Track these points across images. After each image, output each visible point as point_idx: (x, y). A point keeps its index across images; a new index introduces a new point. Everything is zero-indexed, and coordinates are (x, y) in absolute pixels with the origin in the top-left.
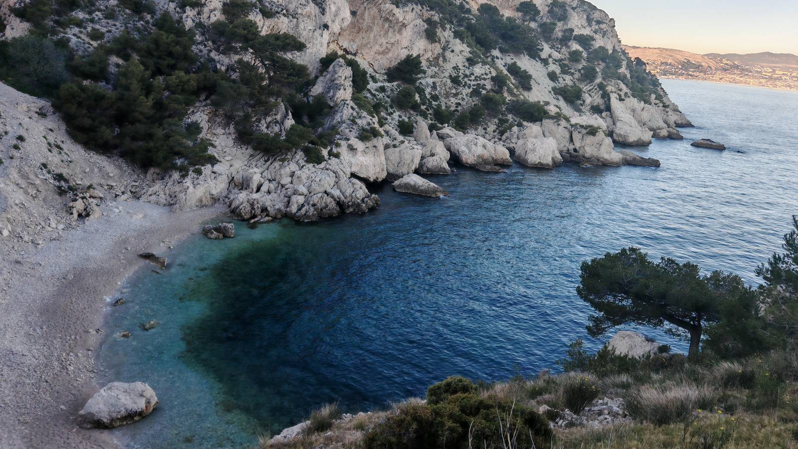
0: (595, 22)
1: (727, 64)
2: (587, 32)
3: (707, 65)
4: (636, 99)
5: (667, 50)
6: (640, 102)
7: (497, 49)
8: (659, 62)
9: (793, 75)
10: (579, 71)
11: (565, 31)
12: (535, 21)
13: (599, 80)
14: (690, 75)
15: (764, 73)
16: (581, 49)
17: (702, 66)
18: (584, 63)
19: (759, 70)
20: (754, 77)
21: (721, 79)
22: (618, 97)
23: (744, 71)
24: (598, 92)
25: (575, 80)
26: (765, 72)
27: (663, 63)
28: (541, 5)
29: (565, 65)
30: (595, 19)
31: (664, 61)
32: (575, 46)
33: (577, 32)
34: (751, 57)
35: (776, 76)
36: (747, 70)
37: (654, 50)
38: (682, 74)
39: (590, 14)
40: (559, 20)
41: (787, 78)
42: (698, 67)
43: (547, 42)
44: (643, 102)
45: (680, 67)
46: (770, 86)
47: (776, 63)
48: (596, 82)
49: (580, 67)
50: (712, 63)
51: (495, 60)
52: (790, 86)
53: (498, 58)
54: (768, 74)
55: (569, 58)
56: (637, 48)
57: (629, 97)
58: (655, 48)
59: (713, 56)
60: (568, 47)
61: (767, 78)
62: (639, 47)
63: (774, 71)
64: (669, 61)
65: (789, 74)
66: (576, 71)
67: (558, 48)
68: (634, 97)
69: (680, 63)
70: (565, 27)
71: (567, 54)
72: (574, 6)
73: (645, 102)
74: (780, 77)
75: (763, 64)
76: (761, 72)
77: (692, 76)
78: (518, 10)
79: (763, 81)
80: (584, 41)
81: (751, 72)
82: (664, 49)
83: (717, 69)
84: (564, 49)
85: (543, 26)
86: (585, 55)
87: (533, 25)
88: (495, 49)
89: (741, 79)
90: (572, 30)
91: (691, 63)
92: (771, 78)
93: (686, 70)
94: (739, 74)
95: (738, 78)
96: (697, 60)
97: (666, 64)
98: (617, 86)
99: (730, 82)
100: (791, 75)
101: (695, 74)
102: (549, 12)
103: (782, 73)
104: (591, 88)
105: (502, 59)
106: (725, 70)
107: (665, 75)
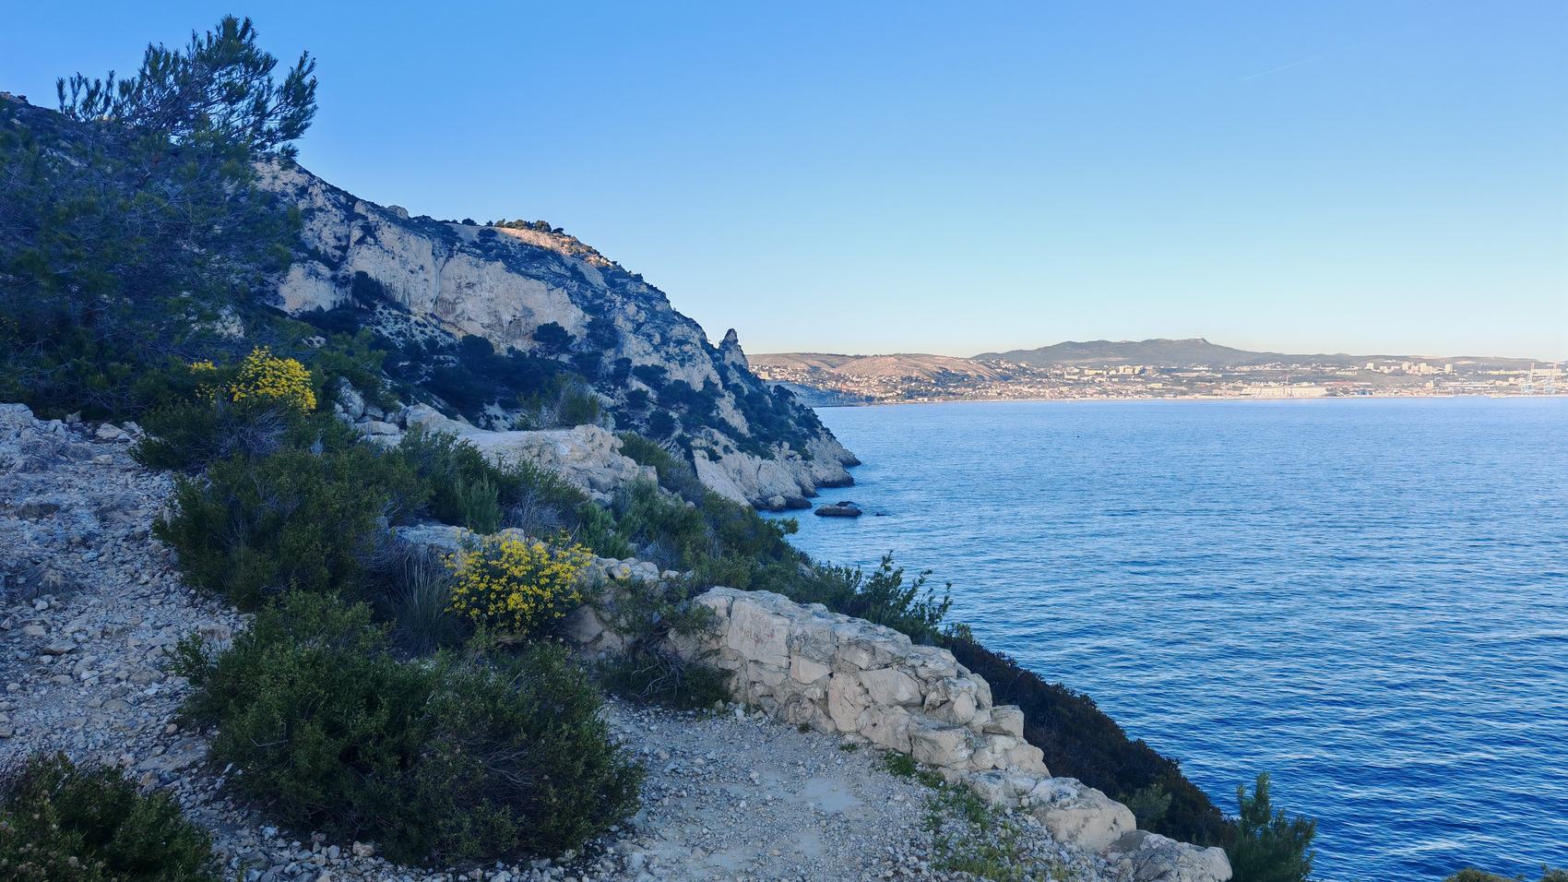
0: (674, 342)
1: (1006, 368)
2: (653, 360)
3: (975, 375)
4: (745, 454)
5: (909, 356)
6: (753, 457)
7: (496, 404)
8: (899, 379)
9: (1111, 373)
10: (647, 421)
11: (618, 362)
12: (568, 351)
13: (678, 432)
14: (950, 393)
15: (1066, 377)
16: (644, 387)
17: (968, 376)
18: (653, 408)
19: (1058, 372)
20: (1053, 385)
21: (1000, 394)
22: (706, 455)
23: (1036, 378)
24: (679, 450)
25: (642, 436)
26: (1069, 374)
27: (905, 379)
28: (575, 327)
29: (623, 415)
30: (673, 339)
31: (906, 375)
32: (636, 384)
33: (636, 362)
34: (1045, 351)
35: (1085, 379)
36: (1040, 375)
37: (889, 359)
38: (938, 394)
39: (665, 332)
40: (607, 347)
41: (1102, 379)
42: (961, 379)
43: (591, 383)
44: (758, 458)
45: (933, 381)
46: (1077, 396)
47: (1085, 357)
48: (674, 435)
49: (648, 414)
50: (984, 371)
51: (494, 421)
52: (1105, 392)
53: (497, 418)
54: (1073, 377)
55: (628, 404)
56: (862, 357)
57: (732, 452)
58: (890, 356)
59: (985, 359)
60: (626, 386)
61: (1069, 384)
62: (866, 357)
63: (1082, 371)
64: (915, 375)
65: (1105, 373)
66: (641, 422)
67: (609, 389)
68: (741, 450)
69: (932, 375)
70: (620, 356)
71: (624, 396)
72: (641, 321)
73: (763, 457)
74: (1093, 380)
75: (1066, 362)
76: (1062, 375)
77: (954, 394)
78: (536, 338)
79: (1065, 389)
80: (649, 374)
81: (1047, 377)
82: (904, 355)
83: (992, 379)
84: (620, 391)
85: (579, 358)
86: (652, 394)
87: (565, 358)
88: (491, 404)
89: (1031, 390)
90: (629, 361)
91: (951, 374)
92: (1077, 383)
93: (944, 385)
94: (1027, 383)
95: (1026, 389)
96: (958, 368)
97: (910, 379)
98: (709, 438)
99: (1015, 397)
100: (1108, 374)
101: (958, 390)
102: (588, 336)
103: (1094, 372)
104: (668, 445)
105: (505, 419)
106: (1006, 378)
107: (910, 397)
